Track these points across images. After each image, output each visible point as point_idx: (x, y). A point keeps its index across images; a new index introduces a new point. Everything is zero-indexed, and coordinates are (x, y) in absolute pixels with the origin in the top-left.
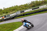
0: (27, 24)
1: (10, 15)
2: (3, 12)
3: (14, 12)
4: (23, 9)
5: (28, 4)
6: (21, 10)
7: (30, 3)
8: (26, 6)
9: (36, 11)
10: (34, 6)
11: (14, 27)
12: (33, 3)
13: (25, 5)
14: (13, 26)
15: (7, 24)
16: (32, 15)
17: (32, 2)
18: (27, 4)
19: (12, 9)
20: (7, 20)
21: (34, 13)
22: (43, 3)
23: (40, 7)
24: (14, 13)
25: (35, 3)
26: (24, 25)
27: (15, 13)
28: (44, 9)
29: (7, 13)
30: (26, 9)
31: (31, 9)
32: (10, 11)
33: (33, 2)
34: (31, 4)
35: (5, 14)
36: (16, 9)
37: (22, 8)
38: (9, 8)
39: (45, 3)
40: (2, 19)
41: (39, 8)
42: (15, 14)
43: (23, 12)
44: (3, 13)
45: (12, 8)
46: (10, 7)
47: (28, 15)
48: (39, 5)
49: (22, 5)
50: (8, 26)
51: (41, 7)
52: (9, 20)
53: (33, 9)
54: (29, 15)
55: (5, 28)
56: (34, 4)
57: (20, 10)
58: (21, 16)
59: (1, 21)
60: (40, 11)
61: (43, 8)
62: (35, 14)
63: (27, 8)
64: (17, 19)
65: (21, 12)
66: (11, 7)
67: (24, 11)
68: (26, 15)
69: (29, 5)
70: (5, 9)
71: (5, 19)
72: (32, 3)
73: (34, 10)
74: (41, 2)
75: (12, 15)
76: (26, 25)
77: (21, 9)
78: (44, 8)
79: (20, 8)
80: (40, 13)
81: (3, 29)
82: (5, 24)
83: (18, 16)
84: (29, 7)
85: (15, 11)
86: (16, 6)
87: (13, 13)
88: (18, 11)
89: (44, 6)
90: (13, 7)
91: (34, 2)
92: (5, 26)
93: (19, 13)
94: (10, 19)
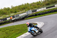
0: (33, 29)
1: (20, 15)
2: (10, 11)
3: (24, 11)
4: (35, 7)
5: (42, 1)
6: (32, 9)
9: (51, 10)
10: (48, 4)
11: (25, 29)
13: (37, 2)
14: (23, 28)
15: (16, 26)
18: (40, 1)
19: (22, 8)
20: (15, 21)
21: (49, 13)
23: (55, 5)
24: (24, 12)
27: (26, 12)
29: (16, 12)
30: (39, 8)
31: (45, 8)
32: (19, 10)
34: (44, 2)
35: (13, 14)
36: (27, 8)
37: (33, 6)
38: (18, 6)
40: (10, 20)
42: (25, 14)
44: (11, 12)
47: (41, 15)
48: (54, 3)
49: (34, 3)
50: (17, 28)
52: (18, 21)
53: (47, 8)
54: (43, 14)
55: (14, 31)
56: (48, 2)
58: (33, 16)
59: (9, 22)
60: (56, 10)
62: (49, 14)
63: (40, 6)
65: (33, 12)
66: (20, 5)
68: (39, 14)
69: (42, 3)
70: (13, 8)
71: (13, 19)
72: (46, 1)
73: (49, 9)
75: (22, 15)
77: (33, 7)
79: (31, 7)
81: (11, 32)
82: (14, 26)
83: (28, 16)
84: (42, 5)
85: (26, 10)
86: (26, 4)
87: (22, 13)
88: (30, 10)
90: (23, 5)
92: (14, 28)
93: (30, 12)
94: (20, 20)
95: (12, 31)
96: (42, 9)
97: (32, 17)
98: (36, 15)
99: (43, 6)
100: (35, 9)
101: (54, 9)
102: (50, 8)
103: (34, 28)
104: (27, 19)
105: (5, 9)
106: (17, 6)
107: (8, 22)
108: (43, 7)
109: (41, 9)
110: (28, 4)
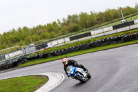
1: (7, 56)
3: (18, 46)
4: (44, 38)
5: (59, 23)
6: (37, 40)
7: (64, 20)
8: (52, 30)
9: (82, 43)
10: (75, 30)
12: (74, 21)
13: (49, 25)
14: (14, 88)
17: (69, 17)
18: (54, 23)
19: (11, 39)
21: (77, 51)
22: (102, 20)
23: (92, 33)
24: (18, 50)
25: (79, 19)
26: (72, 73)
27: (21, 49)
28: (105, 38)
30: (52, 38)
31: (67, 39)
33: (72, 19)
34: (66, 24)
36: (23, 39)
37: (39, 34)
39: (108, 21)
41: (89, 34)
43: (45, 46)
48: (90, 27)
49: (40, 27)
51: (96, 33)
52: (3, 70)
53: (71, 39)
56: (75, 25)
57: (34, 41)
60: (94, 43)
61: (103, 34)
62: (78, 53)
63: (55, 35)
64: (26, 66)
66: (8, 33)
67: (47, 43)
69: (60, 26)
72: (69, 21)
74: (95, 18)
76: (77, 72)
77: (39, 37)
78: (105, 34)
79: (34, 36)
80: (94, 50)
84: (61, 32)
85: (21, 45)
86: (22, 28)
88: (30, 43)
89: (105, 29)
90: (14, 32)
91: (75, 17)
96: (61, 41)
97: (36, 61)
98: (45, 56)
99: (63, 35)
100: (44, 41)
101: (89, 41)
102: (79, 40)
104: (24, 65)
108: (63, 37)
109: (59, 40)
110: (25, 29)
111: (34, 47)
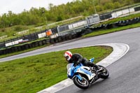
1: (70, 27)
2: (47, 16)
3: (81, 17)
4: (108, 8)
6: (101, 11)
8: (116, 1)
16: (133, 26)
19: (75, 10)
20: (59, 42)
24: (81, 20)
27: (85, 19)
29: (60, 19)
32: (68, 15)
35: (53, 24)
36: (87, 9)
37: (104, 4)
40: (45, 37)
42: (83, 24)
43: (109, 16)
44: (49, 19)
45: (74, 4)
46: (68, 3)
47: (122, 26)
52: (66, 40)
53: (136, 9)
55: (55, 66)
57: (98, 11)
58: (102, 28)
59: (43, 44)
63: (120, 5)
65: (102, 18)
66: (72, 3)
67: (111, 13)
68: (118, 25)
70: (53, 9)
71: (53, 37)
75: (75, 26)
79: (98, 6)
81: (48, 68)
82: (55, 53)
83: (91, 29)
85: (85, 15)
87: (77, 21)
88: (94, 13)
92: (56, 59)
93: (95, 20)
95: (52, 64)
96: (126, 12)
97: (100, 32)
98: (109, 27)
99: (128, 5)
100: (109, 11)
103: (83, 67)
104: (88, 35)
105: (34, 11)
106: (63, 5)
107: (41, 43)
108: (129, 8)
109: (123, 11)
111: (98, 18)
